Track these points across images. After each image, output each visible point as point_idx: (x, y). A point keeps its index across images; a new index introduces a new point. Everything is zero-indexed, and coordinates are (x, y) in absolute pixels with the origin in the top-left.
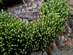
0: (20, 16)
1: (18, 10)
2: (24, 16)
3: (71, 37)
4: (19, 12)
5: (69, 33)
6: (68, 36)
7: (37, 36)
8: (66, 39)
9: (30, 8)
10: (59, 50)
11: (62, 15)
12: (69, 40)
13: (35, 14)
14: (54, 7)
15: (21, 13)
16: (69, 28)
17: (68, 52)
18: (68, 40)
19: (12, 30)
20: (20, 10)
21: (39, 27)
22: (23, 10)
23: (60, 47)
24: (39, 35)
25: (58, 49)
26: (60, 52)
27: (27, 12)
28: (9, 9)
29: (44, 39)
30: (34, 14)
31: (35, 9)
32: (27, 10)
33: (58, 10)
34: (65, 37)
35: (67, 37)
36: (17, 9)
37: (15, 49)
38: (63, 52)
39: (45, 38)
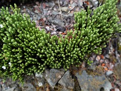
0: (48, 19)
1: (47, 9)
2: (53, 21)
3: (109, 60)
4: (49, 12)
5: (109, 54)
6: (106, 58)
7: (59, 55)
8: (101, 61)
9: (65, 9)
10: (87, 74)
11: (102, 33)
12: (105, 63)
13: (68, 20)
14: (93, 20)
15: (51, 14)
16: (111, 48)
17: (97, 77)
18: (103, 63)
19: (32, 42)
20: (50, 9)
21: (65, 45)
22: (55, 9)
23: (89, 70)
24: (63, 55)
25: (85, 71)
26: (87, 76)
27: (58, 15)
28: (37, 5)
29: (67, 61)
30: (66, 20)
31: (71, 11)
32: (59, 11)
33: (99, 26)
34: (101, 58)
35: (104, 58)
36: (46, 7)
37: (33, 63)
38: (90, 76)
39: (69, 60)
